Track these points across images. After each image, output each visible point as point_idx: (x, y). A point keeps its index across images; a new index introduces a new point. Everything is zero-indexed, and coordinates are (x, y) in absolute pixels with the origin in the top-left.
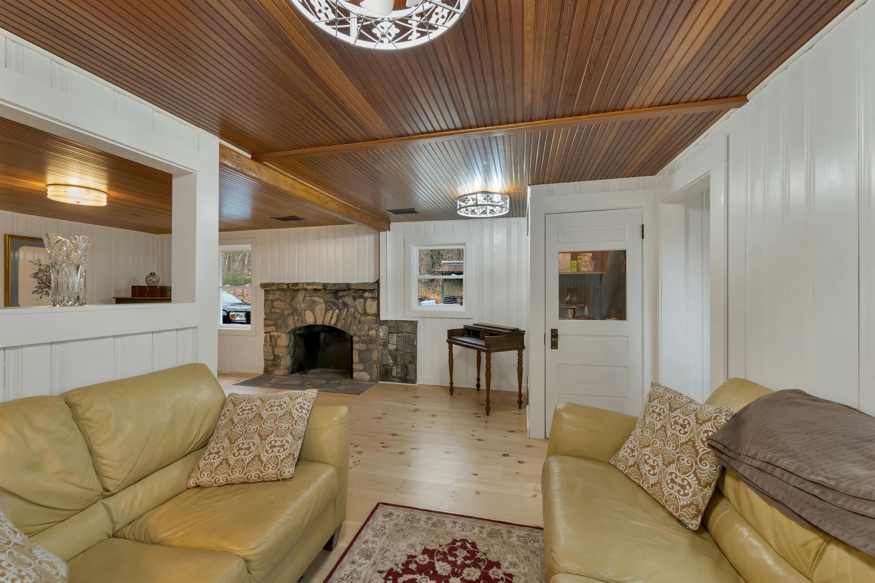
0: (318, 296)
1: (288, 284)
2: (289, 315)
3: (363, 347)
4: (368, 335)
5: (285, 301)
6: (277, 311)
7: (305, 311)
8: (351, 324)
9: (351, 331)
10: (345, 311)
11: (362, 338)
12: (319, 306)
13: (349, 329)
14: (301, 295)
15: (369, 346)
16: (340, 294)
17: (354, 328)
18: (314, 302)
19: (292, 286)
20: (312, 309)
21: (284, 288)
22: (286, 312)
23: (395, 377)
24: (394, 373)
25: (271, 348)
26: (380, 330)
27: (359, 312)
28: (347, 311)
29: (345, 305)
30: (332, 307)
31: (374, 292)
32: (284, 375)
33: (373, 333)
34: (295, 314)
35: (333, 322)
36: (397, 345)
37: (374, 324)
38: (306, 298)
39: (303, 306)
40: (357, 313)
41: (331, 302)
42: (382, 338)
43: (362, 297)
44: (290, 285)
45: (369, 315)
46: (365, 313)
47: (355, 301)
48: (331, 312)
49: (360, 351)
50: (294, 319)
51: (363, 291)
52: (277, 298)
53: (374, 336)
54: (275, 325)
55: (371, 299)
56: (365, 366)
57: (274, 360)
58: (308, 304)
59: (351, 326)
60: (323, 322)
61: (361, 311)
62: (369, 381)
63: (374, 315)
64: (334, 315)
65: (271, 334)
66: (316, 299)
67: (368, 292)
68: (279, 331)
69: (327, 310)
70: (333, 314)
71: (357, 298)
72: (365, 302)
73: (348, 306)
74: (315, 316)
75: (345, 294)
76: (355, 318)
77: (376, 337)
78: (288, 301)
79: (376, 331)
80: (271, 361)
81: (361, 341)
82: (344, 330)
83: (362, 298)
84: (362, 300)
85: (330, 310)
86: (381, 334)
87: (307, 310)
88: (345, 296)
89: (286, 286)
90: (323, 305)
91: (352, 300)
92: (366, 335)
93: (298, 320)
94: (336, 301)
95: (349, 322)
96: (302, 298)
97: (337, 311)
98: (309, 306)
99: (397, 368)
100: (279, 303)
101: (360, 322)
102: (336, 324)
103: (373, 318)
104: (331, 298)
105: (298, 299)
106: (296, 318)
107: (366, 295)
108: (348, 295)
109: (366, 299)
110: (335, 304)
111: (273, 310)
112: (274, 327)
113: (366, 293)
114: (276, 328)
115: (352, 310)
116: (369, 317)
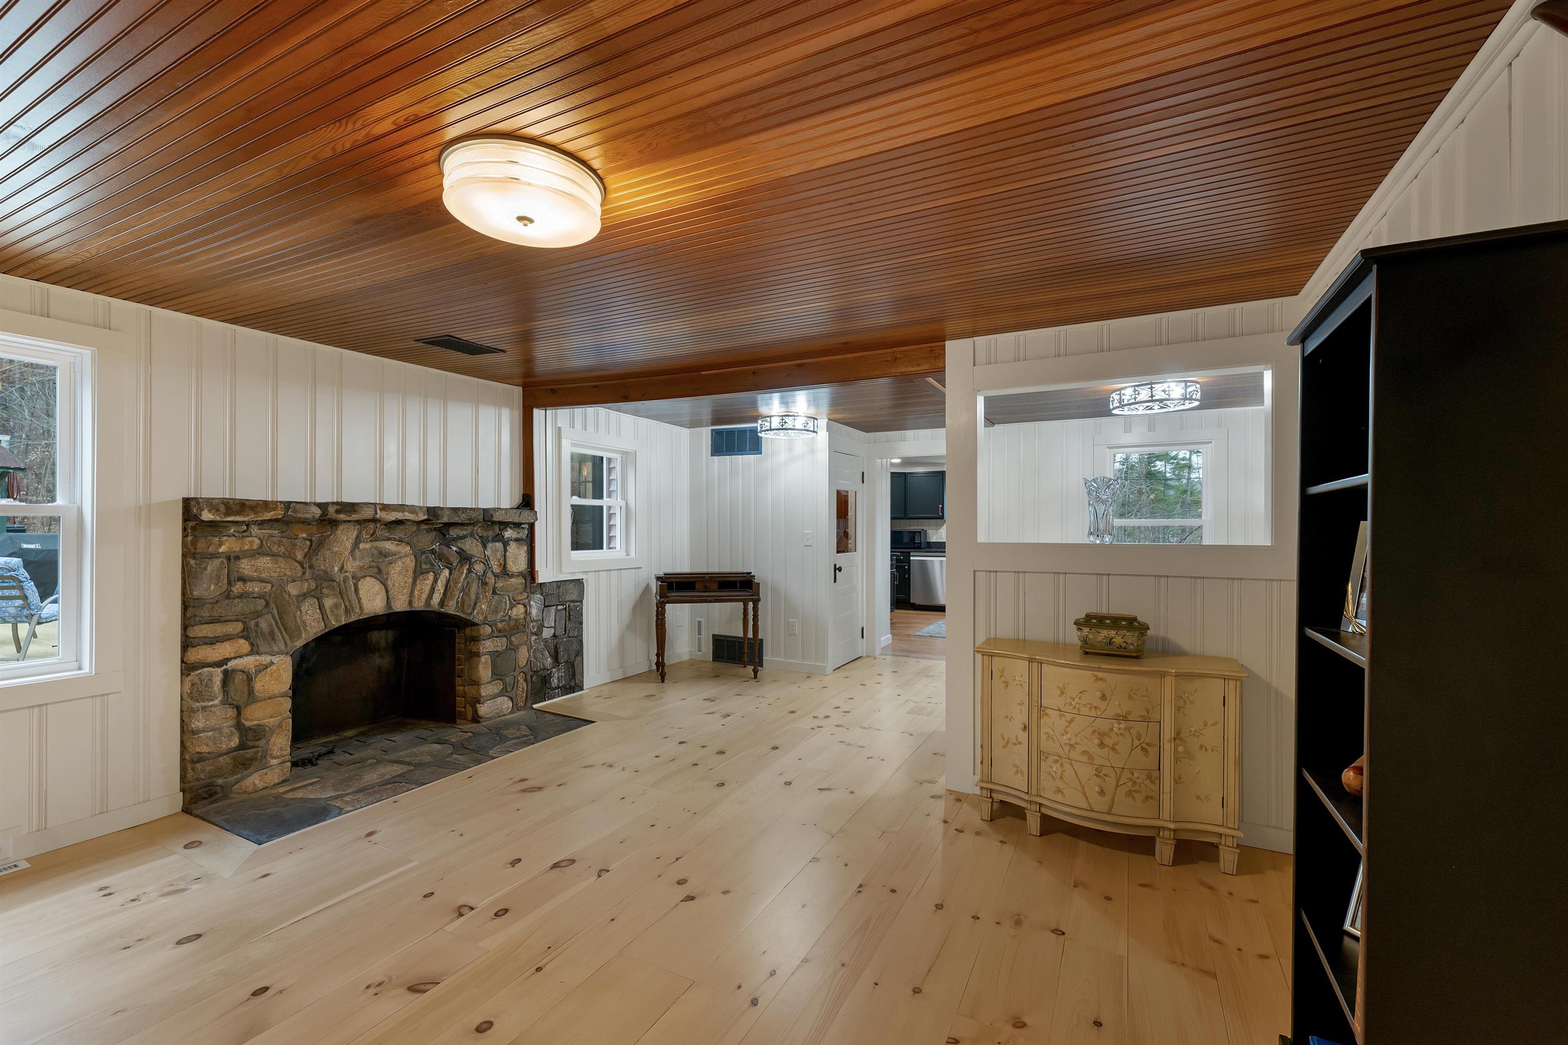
0: (395, 540)
1: (323, 506)
2: (304, 596)
3: (499, 644)
4: (510, 617)
5: (289, 556)
6: (256, 588)
7: (357, 579)
8: (477, 598)
9: (478, 613)
10: (465, 571)
11: (500, 625)
12: (400, 563)
13: (474, 609)
14: (345, 537)
15: (513, 639)
16: (454, 532)
17: (483, 606)
18: (383, 554)
19: (338, 512)
20: (380, 571)
21: (309, 516)
22: (293, 590)
23: (556, 688)
24: (555, 682)
25: (231, 712)
26: (532, 603)
27: (492, 571)
28: (469, 571)
29: (465, 558)
30: (432, 565)
31: (523, 528)
32: (284, 781)
33: (518, 611)
34: (325, 591)
35: (437, 598)
36: (555, 627)
37: (521, 593)
38: (362, 546)
39: (352, 566)
40: (490, 574)
41: (433, 552)
42: (535, 619)
43: (499, 538)
44: (332, 510)
45: (512, 576)
46: (505, 572)
47: (485, 547)
48: (431, 576)
49: (495, 655)
50: (321, 607)
51: (502, 527)
52: (255, 547)
53: (522, 616)
54: (245, 634)
55: (515, 543)
56: (505, 684)
57: (242, 746)
58: (368, 560)
59: (478, 604)
60: (410, 603)
61: (497, 569)
62: (512, 712)
63: (521, 574)
64: (439, 583)
65: (231, 665)
66: (389, 546)
67: (510, 528)
68: (262, 649)
69: (418, 573)
70: (435, 581)
71: (489, 541)
72: (505, 550)
73: (470, 561)
74: (387, 591)
75: (465, 533)
76: (486, 584)
77: (525, 618)
78: (299, 556)
79: (525, 606)
80: (227, 753)
81: (496, 634)
82: (463, 616)
83: (498, 541)
84: (499, 545)
85: (428, 572)
86: (534, 612)
87: (364, 577)
88: (464, 537)
89: (318, 512)
90: (410, 562)
91: (480, 548)
92: (507, 618)
93: (336, 606)
94: (445, 550)
95: (473, 597)
96: (349, 545)
97: (446, 572)
98: (370, 567)
99: (558, 670)
100: (264, 562)
101: (494, 592)
102: (442, 603)
103: (520, 581)
104: (432, 543)
105: (336, 549)
106: (328, 603)
107: (509, 533)
108: (472, 535)
109: (506, 544)
110: (441, 557)
111: (238, 588)
112: (242, 641)
113: (507, 531)
114: (252, 645)
115: (479, 568)
116: (513, 580)
